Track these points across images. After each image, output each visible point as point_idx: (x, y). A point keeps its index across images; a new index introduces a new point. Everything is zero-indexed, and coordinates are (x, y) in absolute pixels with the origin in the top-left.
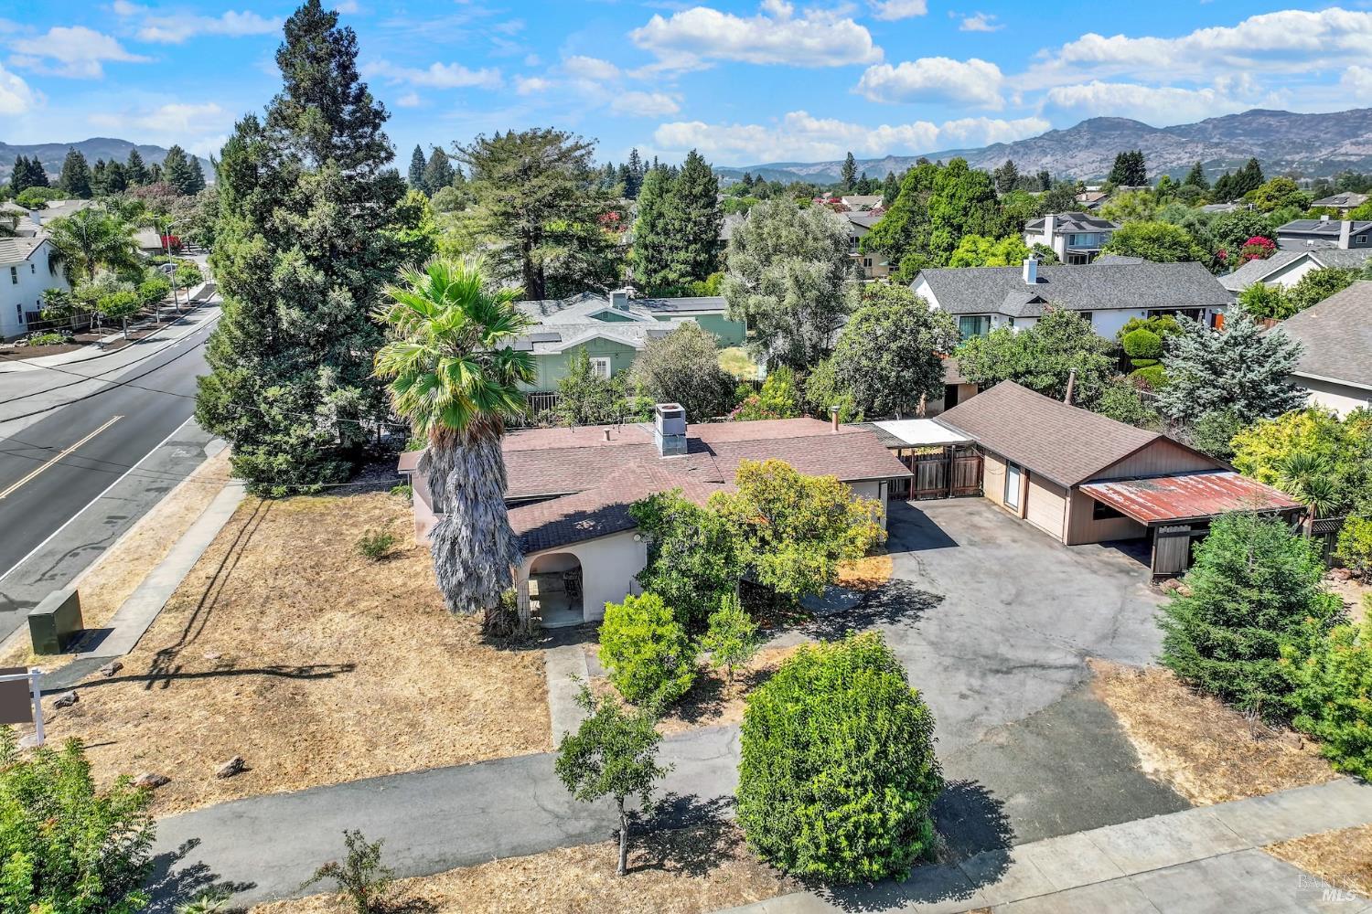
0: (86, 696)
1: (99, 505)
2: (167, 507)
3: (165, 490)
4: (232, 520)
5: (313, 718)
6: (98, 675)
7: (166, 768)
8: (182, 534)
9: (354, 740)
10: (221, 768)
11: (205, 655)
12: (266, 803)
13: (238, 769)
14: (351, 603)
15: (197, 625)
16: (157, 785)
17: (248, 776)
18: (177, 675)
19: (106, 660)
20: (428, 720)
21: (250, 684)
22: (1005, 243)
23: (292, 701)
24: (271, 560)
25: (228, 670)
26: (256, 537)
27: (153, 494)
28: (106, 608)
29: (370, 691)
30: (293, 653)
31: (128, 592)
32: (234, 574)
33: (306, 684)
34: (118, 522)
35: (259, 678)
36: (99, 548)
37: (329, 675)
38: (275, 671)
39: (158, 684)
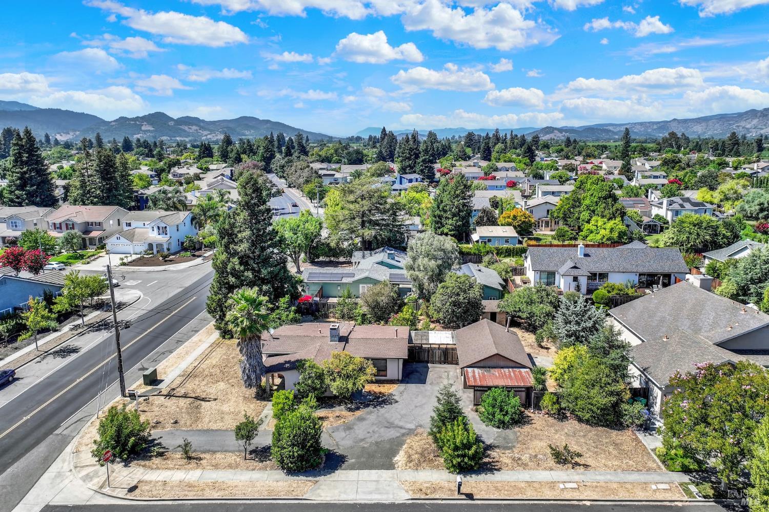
0: (151, 398)
1: (176, 335)
2: (195, 338)
3: (197, 331)
4: (211, 346)
5: (200, 413)
6: (156, 393)
7: (161, 419)
8: (195, 350)
9: (206, 420)
10: (172, 421)
11: (182, 391)
12: (179, 431)
13: (176, 422)
14: (228, 380)
15: (185, 381)
16: (158, 423)
17: (178, 424)
18: (173, 396)
19: (159, 389)
20: (226, 417)
21: (189, 401)
22: (612, 222)
23: (197, 408)
24: (214, 362)
25: (185, 396)
26: (214, 353)
27: (193, 333)
28: (165, 373)
29: (217, 407)
30: (205, 394)
31: (172, 369)
32: (202, 366)
33: (203, 403)
34: (180, 342)
35: (191, 399)
36: (171, 352)
37: (209, 401)
38: (196, 398)
39: (168, 397)
